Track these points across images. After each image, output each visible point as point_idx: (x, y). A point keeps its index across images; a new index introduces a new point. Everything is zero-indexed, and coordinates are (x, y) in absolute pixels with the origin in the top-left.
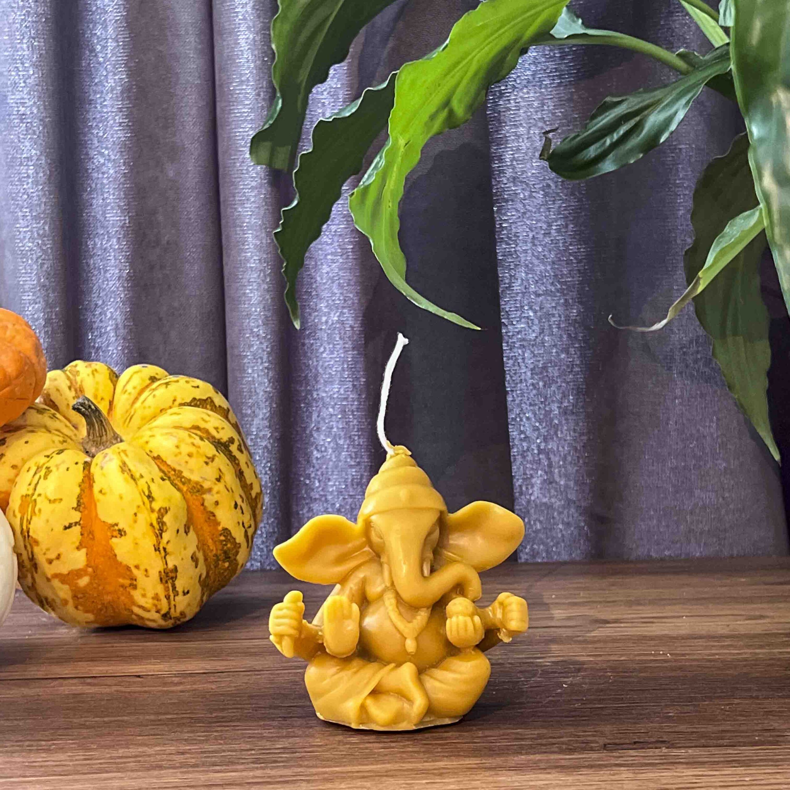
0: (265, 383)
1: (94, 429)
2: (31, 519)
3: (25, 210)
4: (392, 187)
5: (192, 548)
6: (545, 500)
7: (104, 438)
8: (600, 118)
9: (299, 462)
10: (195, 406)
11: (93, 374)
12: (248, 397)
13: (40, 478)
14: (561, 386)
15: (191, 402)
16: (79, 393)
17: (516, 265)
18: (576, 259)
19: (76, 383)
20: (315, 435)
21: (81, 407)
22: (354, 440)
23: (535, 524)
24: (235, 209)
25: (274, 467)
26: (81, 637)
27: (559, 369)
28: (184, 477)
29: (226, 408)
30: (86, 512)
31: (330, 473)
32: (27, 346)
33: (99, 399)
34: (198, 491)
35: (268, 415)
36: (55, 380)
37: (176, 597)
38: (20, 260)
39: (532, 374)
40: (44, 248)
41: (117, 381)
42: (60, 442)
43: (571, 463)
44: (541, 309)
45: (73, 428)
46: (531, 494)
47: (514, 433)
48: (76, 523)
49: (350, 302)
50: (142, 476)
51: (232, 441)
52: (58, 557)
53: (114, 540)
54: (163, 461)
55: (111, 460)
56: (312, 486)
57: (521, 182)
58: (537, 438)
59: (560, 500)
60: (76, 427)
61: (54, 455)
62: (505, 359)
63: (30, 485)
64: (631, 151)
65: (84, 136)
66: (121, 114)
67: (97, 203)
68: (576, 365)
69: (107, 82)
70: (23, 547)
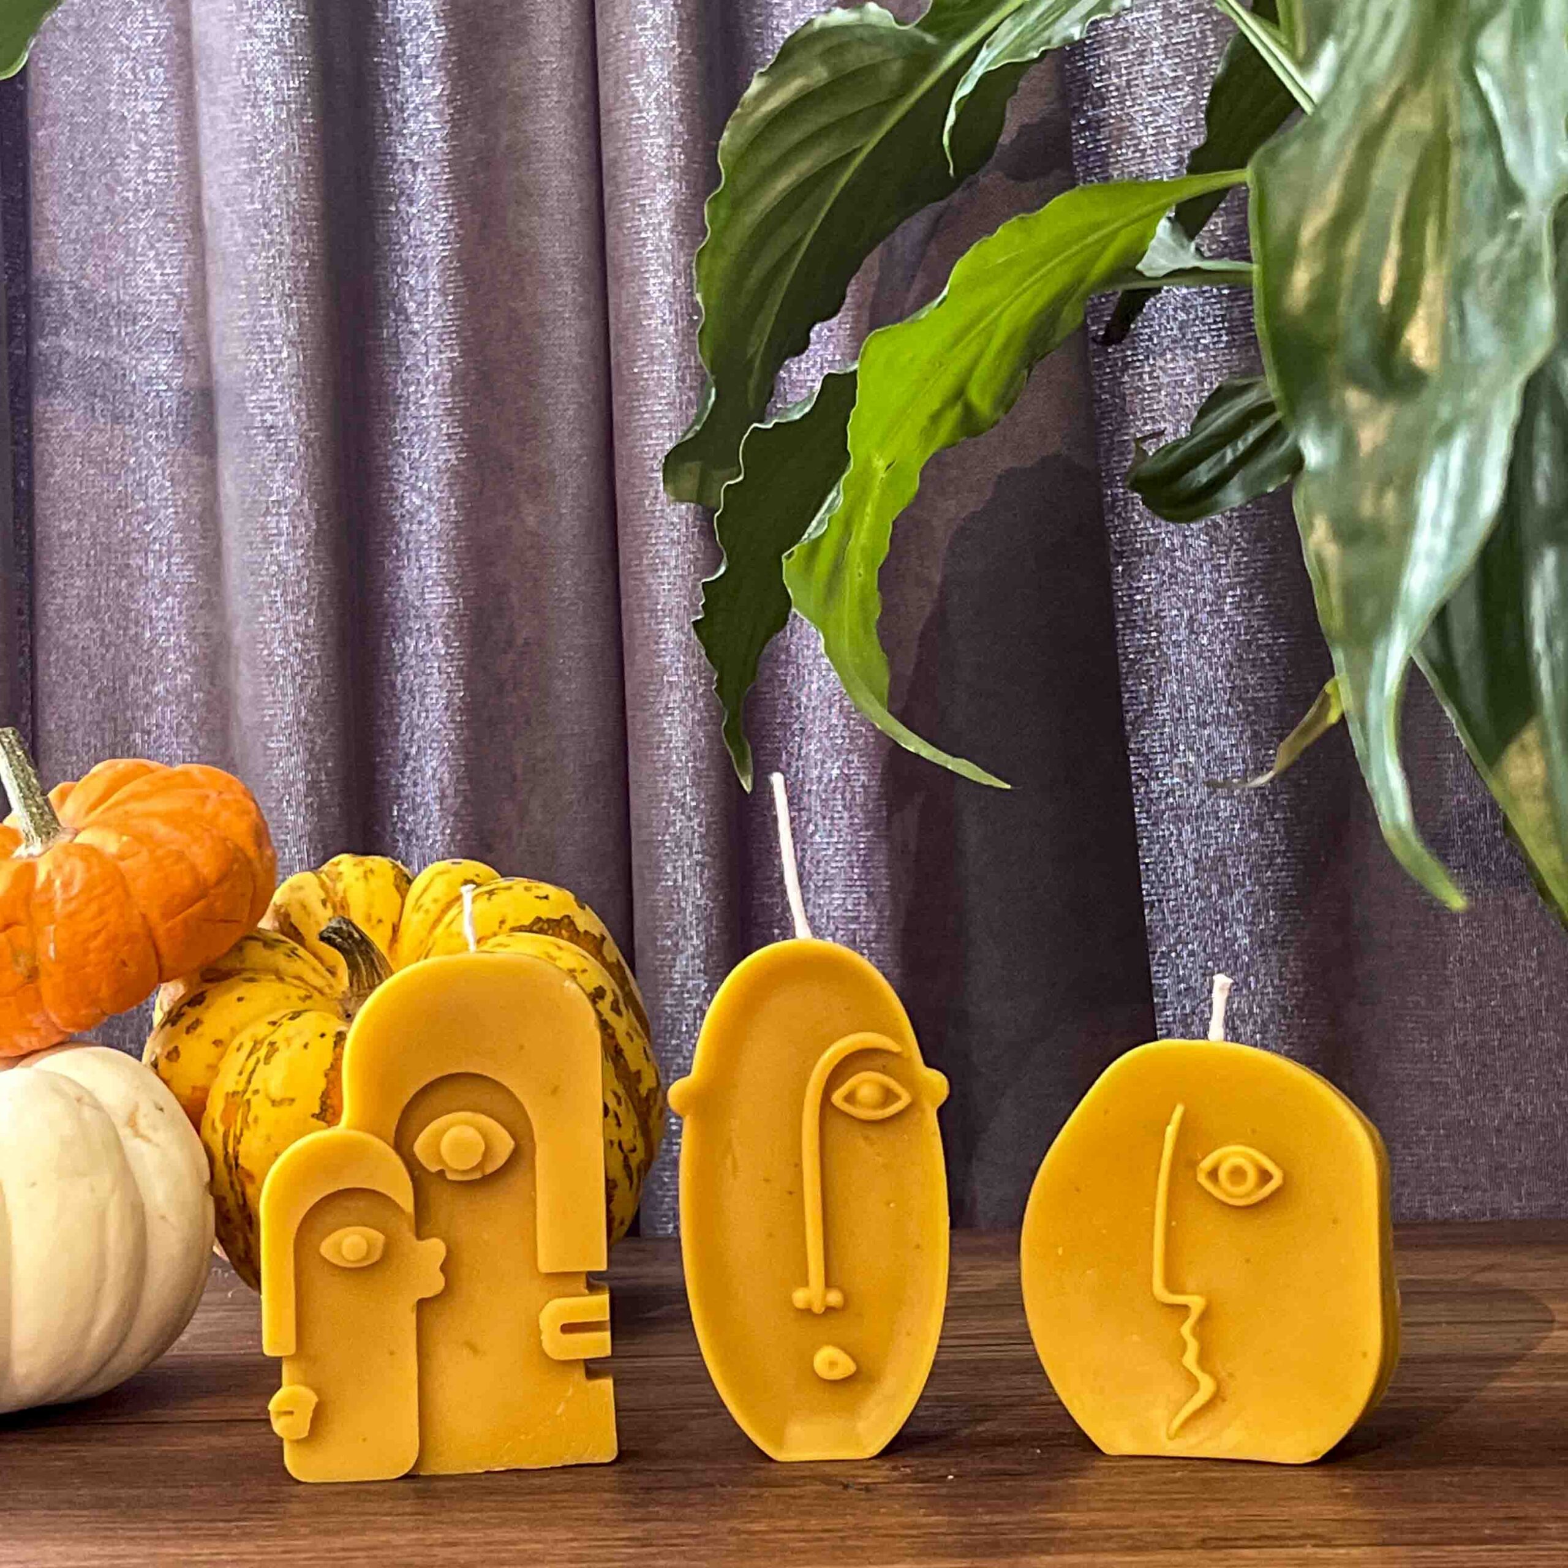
0: (695, 891)
1: (359, 975)
2: (241, 1134)
3: (273, 592)
4: (863, 541)
8: (1214, 415)
10: (541, 931)
11: (366, 877)
12: (665, 916)
13: (258, 1061)
14: (1252, 892)
15: (534, 923)
16: (338, 910)
17: (1160, 670)
18: (1270, 656)
19: (336, 894)
21: (334, 936)
24: (642, 580)
27: (1247, 860)
29: (597, 935)
32: (240, 829)
33: (374, 921)
36: (301, 888)
38: (264, 679)
39: (1196, 870)
40: (307, 657)
41: (407, 890)
42: (300, 998)
45: (328, 975)
47: (1162, 980)
49: (860, 742)
51: (600, 993)
60: (332, 972)
61: (285, 1020)
63: (241, 1073)
64: (1269, 472)
65: (387, 460)
66: (450, 419)
67: (409, 576)
68: (1279, 852)
69: (427, 364)
70: (228, 1186)
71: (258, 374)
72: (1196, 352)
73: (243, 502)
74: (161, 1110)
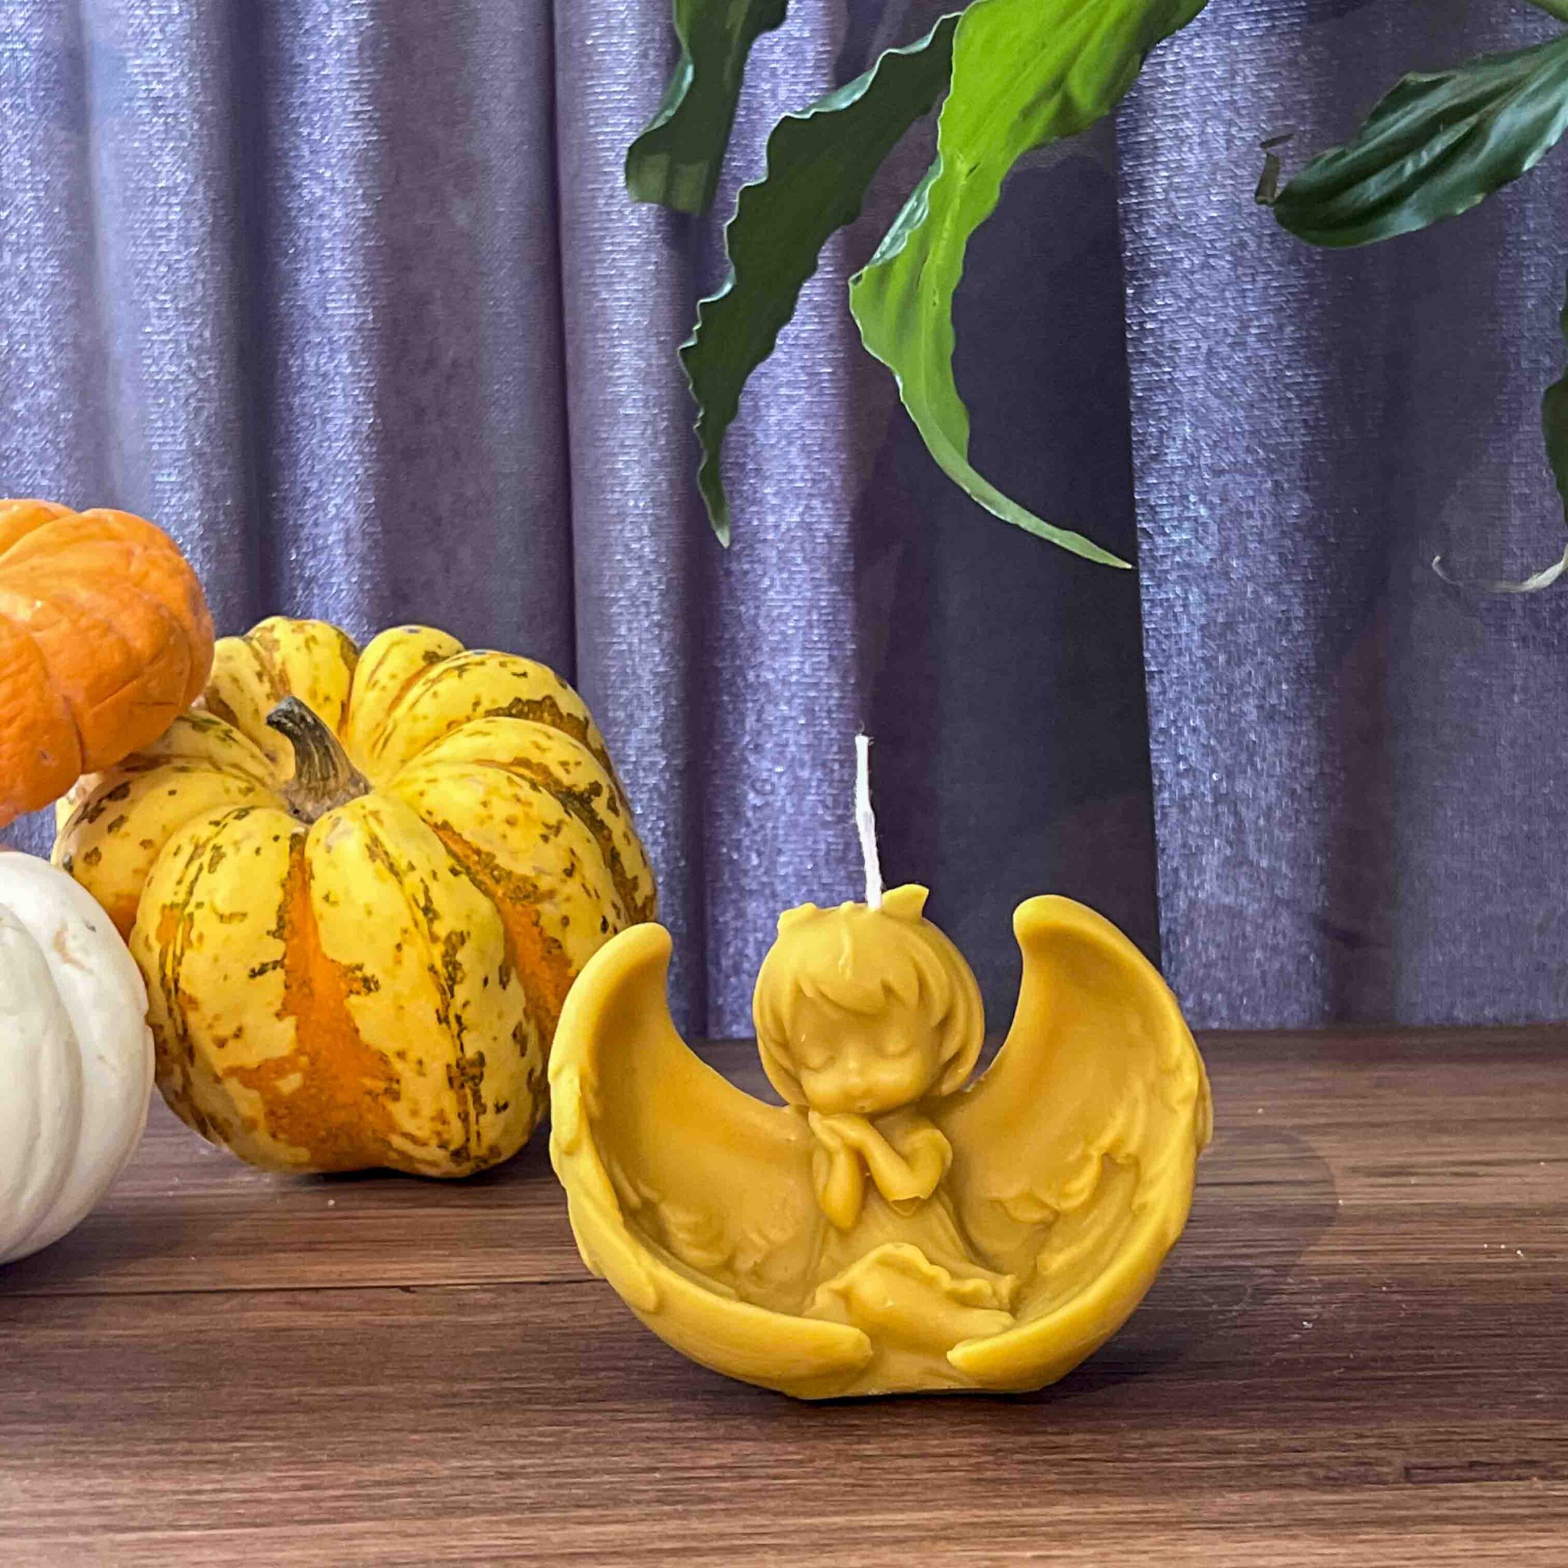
0: (653, 655)
1: (311, 764)
2: (182, 954)
3: (162, 297)
4: (939, 262)
5: (516, 1016)
6: (1228, 900)
7: (332, 783)
9: (718, 815)
10: (520, 715)
11: (308, 647)
12: (618, 684)
13: (201, 869)
14: (1262, 663)
15: (511, 706)
16: (279, 686)
17: (1172, 410)
18: (1298, 397)
19: (274, 665)
20: (752, 759)
21: (284, 720)
22: (832, 771)
23: (1206, 949)
24: (596, 293)
25: (670, 829)
26: (284, 1195)
27: (1259, 628)
28: (497, 867)
29: (582, 718)
30: (295, 941)
31: (781, 839)
32: (174, 594)
33: (320, 699)
34: (527, 897)
35: (659, 722)
36: (230, 658)
37: (482, 1118)
38: (150, 401)
39: (1203, 636)
40: (202, 376)
41: (356, 660)
42: (240, 791)
43: (1281, 823)
44: (1224, 500)
45: (266, 760)
46: (1196, 889)
47: (1161, 759)
48: (276, 964)
49: (824, 485)
50: (412, 867)
51: (595, 789)
52: (238, 1034)
53: (354, 999)
54: (454, 833)
55: (347, 833)
56: (743, 867)
57: (1185, 235)
58: (1212, 771)
59: (1259, 901)
60: (272, 758)
61: (230, 819)
62: (1146, 606)
63: (179, 883)
64: (1459, 190)
65: (283, 141)
66: (357, 94)
67: (308, 278)
68: (1296, 618)
69: (329, 27)
70: (165, 1013)
71: (144, 34)
72: (1229, 39)
73: (126, 189)
74: (93, 929)
